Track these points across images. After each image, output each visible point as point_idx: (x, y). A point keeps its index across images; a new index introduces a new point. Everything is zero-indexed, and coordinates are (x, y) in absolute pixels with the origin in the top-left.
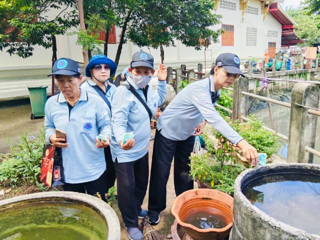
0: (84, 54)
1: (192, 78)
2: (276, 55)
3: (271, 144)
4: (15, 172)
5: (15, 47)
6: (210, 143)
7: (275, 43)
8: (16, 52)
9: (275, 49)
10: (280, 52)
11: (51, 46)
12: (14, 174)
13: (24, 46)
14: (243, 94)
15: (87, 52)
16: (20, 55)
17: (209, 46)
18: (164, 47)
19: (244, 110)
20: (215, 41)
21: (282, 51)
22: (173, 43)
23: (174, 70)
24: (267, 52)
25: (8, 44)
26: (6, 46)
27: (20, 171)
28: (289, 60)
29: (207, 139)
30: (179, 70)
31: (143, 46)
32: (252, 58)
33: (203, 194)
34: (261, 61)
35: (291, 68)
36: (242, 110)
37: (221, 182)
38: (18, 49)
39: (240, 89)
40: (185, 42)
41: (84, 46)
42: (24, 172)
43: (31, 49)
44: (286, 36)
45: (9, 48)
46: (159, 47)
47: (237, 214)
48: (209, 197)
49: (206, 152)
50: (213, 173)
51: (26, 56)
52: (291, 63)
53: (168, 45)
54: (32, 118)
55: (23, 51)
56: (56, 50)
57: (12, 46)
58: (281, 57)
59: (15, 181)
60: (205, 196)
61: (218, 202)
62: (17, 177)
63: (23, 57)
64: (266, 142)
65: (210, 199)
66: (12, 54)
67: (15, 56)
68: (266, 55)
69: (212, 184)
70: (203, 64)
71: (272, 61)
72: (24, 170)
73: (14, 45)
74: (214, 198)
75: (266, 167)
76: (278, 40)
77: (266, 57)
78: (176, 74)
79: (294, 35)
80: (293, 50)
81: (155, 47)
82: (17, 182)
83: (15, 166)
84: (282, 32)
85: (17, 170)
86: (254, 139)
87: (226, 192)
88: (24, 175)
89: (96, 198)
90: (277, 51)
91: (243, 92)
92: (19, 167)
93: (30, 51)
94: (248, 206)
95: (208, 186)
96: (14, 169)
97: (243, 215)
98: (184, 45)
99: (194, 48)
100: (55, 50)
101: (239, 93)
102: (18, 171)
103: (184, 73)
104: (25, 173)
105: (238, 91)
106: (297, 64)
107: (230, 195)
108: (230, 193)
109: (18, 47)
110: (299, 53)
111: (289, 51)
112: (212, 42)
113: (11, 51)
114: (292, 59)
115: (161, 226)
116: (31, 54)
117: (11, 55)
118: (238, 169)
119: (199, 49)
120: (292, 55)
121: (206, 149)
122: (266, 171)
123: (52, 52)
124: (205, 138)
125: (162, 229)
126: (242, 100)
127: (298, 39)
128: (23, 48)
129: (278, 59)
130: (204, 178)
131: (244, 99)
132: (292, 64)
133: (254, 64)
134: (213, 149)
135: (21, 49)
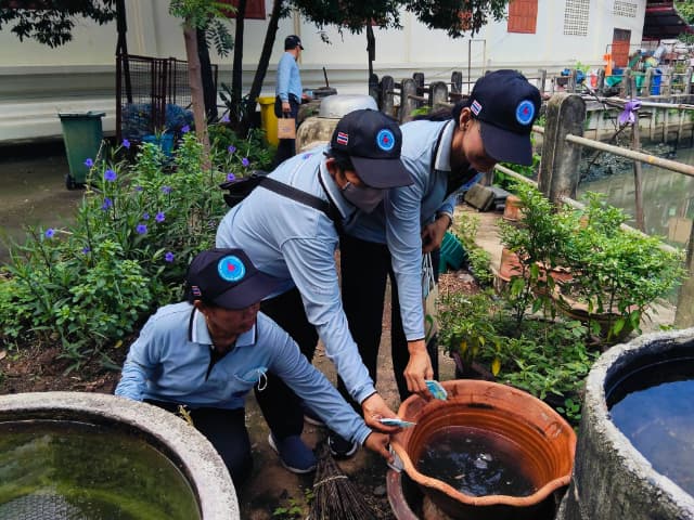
0: (187, 36)
1: (440, 102)
2: (630, 58)
3: (657, 270)
4: (14, 312)
5: (30, 20)
6: (481, 259)
7: (628, 32)
8: (34, 32)
9: (628, 45)
10: (639, 52)
11: (111, 19)
12: (13, 317)
13: (51, 18)
14: (570, 142)
15: (195, 33)
16: (43, 41)
17: (483, 28)
18: (375, 29)
19: (569, 181)
20: (498, 16)
21: (644, 50)
22: (397, 20)
23: (398, 86)
24: (610, 52)
25: (14, 13)
26: (10, 16)
27: (28, 311)
28: (659, 72)
29: (474, 248)
30: (409, 84)
31: (326, 24)
32: (576, 64)
33: (472, 395)
34: (595, 72)
35: (661, 89)
36: (563, 182)
37: (520, 363)
38: (37, 26)
39: (563, 129)
40: (425, 18)
41: (188, 18)
42: (35, 313)
43: (68, 25)
44: (656, 16)
45: (16, 22)
46: (365, 30)
47: (597, 486)
48: (486, 403)
49: (469, 278)
50: (498, 340)
51: (57, 42)
52: (663, 78)
53: (383, 24)
54: (69, 188)
55: (49, 30)
56: (125, 30)
57: (24, 16)
58: (641, 65)
59: (15, 333)
60: (477, 399)
61: (509, 415)
62: (20, 324)
63: (50, 44)
64: (646, 266)
65: (490, 407)
66: (24, 36)
67: (31, 41)
68: (607, 58)
69: (496, 369)
70: (465, 74)
71: (621, 72)
72: (35, 309)
73: (28, 15)
74: (499, 406)
75: (666, 341)
76: (636, 25)
77: (606, 63)
78: (402, 95)
79: (674, 14)
80: (669, 49)
81: (355, 27)
82: (19, 336)
83: (15, 299)
84: (647, 7)
85: (17, 307)
86: (614, 257)
87: (533, 391)
88: (36, 322)
89: (179, 420)
90: (632, 51)
91: (570, 137)
92: (24, 301)
93: (65, 31)
94: (642, 475)
95: (483, 372)
96: (11, 306)
97: (621, 498)
98: (424, 26)
99: (446, 32)
100: (122, 28)
101: (561, 140)
102: (20, 311)
103: (420, 92)
104: (37, 316)
105: (559, 133)
106: (675, 81)
107: (544, 400)
108: (543, 396)
109: (38, 20)
110: (681, 58)
111: (659, 52)
112: (490, 17)
113: (21, 30)
114: (666, 70)
115: (359, 463)
116: (67, 37)
117: (21, 40)
118: (564, 331)
119: (456, 34)
120: (665, 60)
121: (471, 274)
122: (665, 352)
123: (117, 34)
124: (470, 246)
125: (362, 471)
126: (567, 156)
127: (684, 24)
128: (49, 22)
129: (634, 68)
130: (475, 351)
131: (570, 153)
132: (666, 81)
133: (579, 77)
134: (488, 273)
135: (43, 25)
